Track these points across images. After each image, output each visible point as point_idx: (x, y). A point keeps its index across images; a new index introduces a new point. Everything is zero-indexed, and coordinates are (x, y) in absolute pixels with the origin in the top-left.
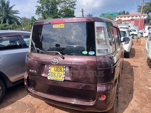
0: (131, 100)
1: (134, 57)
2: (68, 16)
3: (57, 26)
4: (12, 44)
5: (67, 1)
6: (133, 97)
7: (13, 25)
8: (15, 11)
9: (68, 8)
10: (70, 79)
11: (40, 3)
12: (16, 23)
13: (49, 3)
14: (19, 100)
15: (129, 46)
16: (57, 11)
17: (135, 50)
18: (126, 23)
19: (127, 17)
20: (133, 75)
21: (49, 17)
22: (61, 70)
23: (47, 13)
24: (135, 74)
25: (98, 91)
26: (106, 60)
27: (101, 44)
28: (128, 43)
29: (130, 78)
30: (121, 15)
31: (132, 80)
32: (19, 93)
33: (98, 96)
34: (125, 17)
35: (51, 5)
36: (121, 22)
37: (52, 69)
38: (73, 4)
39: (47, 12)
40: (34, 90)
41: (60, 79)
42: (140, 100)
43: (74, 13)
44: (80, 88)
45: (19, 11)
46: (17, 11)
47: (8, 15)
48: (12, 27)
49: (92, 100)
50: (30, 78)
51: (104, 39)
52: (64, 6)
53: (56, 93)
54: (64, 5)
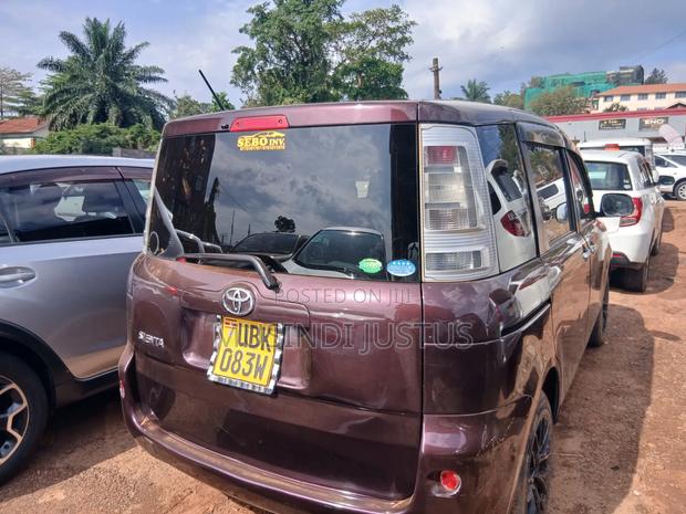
0: (618, 503)
1: (666, 289)
2: (373, 90)
3: (255, 141)
4: (94, 214)
5: (369, 26)
6: (628, 487)
7: (134, 128)
8: (145, 70)
9: (373, 54)
10: (301, 388)
11: (252, 36)
12: (151, 121)
13: (292, 37)
14: (104, 465)
15: (644, 237)
16: (326, 71)
17: (680, 255)
18: (647, 122)
19: (652, 97)
20: (647, 380)
21: (291, 96)
22: (265, 339)
23: (282, 79)
24: (660, 372)
25: (423, 450)
26: (474, 305)
27: (450, 227)
28: (637, 222)
29: (632, 394)
30: (624, 84)
31: (639, 401)
32: (108, 431)
33: (425, 475)
34: (643, 96)
35: (297, 44)
36: (620, 121)
37: (228, 336)
38: (399, 36)
39: (279, 75)
40: (155, 422)
41: (257, 381)
42: (668, 507)
43: (399, 80)
44: (342, 430)
45: (162, 71)
46: (156, 69)
47: (116, 88)
48: (133, 139)
49: (399, 490)
50: (139, 368)
51: (464, 205)
52: (355, 47)
53: (243, 444)
54: (357, 43)
